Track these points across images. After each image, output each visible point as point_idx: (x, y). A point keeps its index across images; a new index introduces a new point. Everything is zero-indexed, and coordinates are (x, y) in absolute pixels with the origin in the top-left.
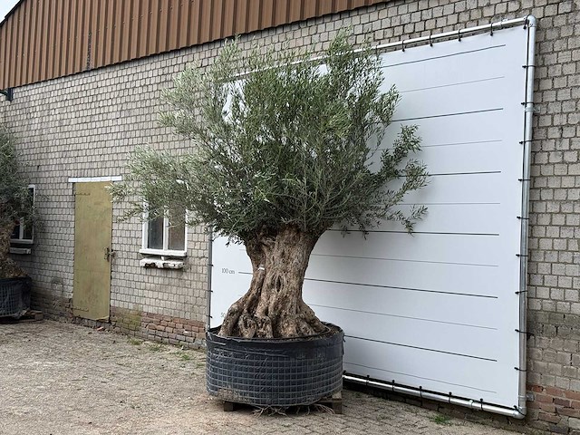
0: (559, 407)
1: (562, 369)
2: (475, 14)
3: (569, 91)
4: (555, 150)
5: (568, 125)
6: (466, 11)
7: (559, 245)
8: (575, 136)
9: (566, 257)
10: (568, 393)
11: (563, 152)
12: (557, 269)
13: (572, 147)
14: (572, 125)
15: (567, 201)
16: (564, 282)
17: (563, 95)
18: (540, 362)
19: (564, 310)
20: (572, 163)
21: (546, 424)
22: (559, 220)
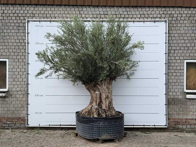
0: (176, 123)
1: (176, 113)
2: (146, 16)
3: (176, 41)
4: (173, 56)
5: (176, 50)
6: (143, 14)
7: (174, 81)
8: (178, 53)
9: (177, 84)
10: (178, 119)
11: (175, 57)
12: (174, 87)
13: (178, 55)
14: (177, 50)
15: (176, 69)
16: (176, 90)
17: (174, 42)
18: (170, 112)
19: (176, 98)
20: (178, 60)
21: (172, 128)
22: (174, 74)
